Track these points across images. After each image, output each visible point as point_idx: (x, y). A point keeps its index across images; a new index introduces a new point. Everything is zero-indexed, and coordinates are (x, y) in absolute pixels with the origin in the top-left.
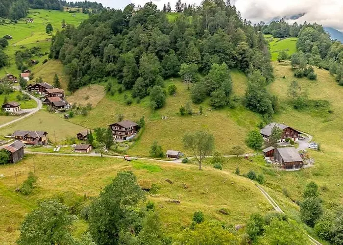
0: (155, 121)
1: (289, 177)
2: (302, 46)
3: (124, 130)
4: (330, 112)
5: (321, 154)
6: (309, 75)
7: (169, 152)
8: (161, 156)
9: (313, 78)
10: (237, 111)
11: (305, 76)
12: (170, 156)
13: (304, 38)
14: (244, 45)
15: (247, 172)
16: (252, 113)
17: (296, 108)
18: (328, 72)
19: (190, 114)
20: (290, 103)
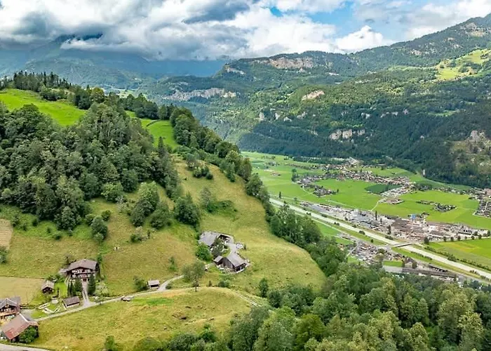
0: (109, 254)
1: (240, 278)
2: (179, 135)
3: (89, 271)
4: (235, 211)
5: (247, 252)
6: (208, 175)
7: (151, 283)
8: (145, 288)
9: (210, 178)
10: (174, 227)
11: (204, 175)
12: (152, 286)
13: (180, 127)
14: (154, 155)
15: (218, 283)
16: (185, 226)
17: (210, 211)
18: (217, 168)
19: (140, 239)
20: (204, 207)
